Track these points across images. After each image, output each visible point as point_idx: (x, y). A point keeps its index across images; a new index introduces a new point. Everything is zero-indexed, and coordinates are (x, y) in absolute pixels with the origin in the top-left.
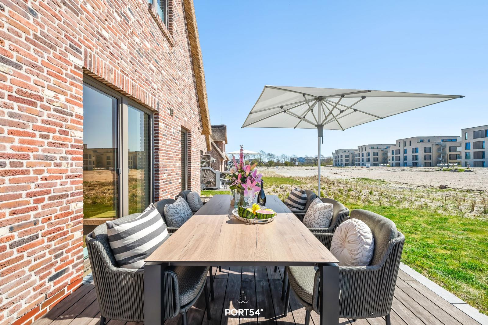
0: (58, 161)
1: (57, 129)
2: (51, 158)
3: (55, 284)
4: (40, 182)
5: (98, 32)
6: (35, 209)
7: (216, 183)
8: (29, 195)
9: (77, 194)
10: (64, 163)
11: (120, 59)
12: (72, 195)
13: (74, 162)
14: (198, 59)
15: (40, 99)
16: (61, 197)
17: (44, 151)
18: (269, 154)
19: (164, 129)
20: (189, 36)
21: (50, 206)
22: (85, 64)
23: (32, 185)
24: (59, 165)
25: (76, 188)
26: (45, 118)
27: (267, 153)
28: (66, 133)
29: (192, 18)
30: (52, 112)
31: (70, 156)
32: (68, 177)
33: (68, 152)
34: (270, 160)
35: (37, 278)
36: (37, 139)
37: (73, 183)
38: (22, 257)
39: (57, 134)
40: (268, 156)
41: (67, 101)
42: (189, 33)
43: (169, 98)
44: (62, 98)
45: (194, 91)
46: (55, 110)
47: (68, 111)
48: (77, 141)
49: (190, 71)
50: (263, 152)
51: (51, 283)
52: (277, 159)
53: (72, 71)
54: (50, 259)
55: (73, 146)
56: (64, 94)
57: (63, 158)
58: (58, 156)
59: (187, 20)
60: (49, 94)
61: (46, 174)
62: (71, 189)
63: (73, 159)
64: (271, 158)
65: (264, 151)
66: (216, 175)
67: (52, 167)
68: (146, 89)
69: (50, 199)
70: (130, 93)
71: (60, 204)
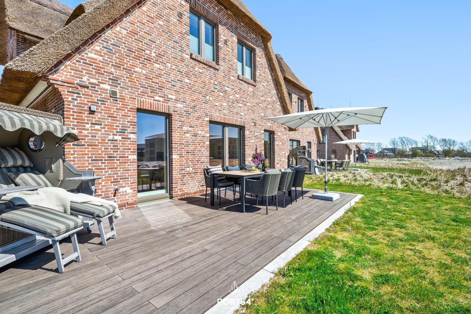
0: (202, 152)
1: (202, 142)
2: (201, 151)
3: (202, 188)
4: (198, 157)
5: (214, 105)
6: (197, 165)
7: (310, 169)
8: (196, 161)
9: (208, 162)
10: (204, 152)
11: (223, 110)
12: (206, 162)
13: (207, 152)
14: (280, 82)
15: (198, 134)
16: (203, 162)
17: (199, 149)
18: (444, 140)
19: (248, 134)
20: (272, 70)
21: (201, 165)
22: (210, 119)
23: (197, 158)
24: (202, 153)
25: (207, 160)
26: (199, 139)
27: (439, 138)
28: (204, 143)
29: (272, 60)
30: (201, 137)
31: (205, 150)
32: (205, 157)
33: (205, 149)
34: (446, 148)
35: (198, 184)
36: (198, 145)
37: (206, 159)
38: (195, 177)
39: (202, 143)
40: (442, 143)
41: (205, 133)
42: (272, 68)
43: (253, 116)
44: (203, 132)
45: (279, 103)
46: (202, 137)
47: (205, 136)
48: (207, 145)
49: (274, 92)
50: (431, 137)
51: (201, 187)
52: (461, 146)
53: (206, 123)
54: (200, 180)
55: (206, 147)
56: (204, 131)
57: (204, 151)
58: (202, 150)
59: (269, 62)
60: (200, 132)
61: (199, 155)
62: (206, 160)
63: (206, 151)
64: (448, 145)
65: (434, 135)
66: (310, 162)
67: (201, 153)
68: (236, 118)
69: (201, 163)
70: (228, 122)
71: (203, 165)
